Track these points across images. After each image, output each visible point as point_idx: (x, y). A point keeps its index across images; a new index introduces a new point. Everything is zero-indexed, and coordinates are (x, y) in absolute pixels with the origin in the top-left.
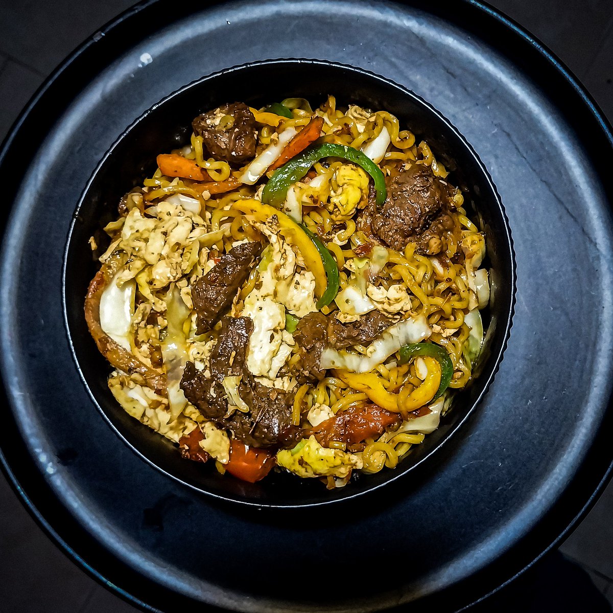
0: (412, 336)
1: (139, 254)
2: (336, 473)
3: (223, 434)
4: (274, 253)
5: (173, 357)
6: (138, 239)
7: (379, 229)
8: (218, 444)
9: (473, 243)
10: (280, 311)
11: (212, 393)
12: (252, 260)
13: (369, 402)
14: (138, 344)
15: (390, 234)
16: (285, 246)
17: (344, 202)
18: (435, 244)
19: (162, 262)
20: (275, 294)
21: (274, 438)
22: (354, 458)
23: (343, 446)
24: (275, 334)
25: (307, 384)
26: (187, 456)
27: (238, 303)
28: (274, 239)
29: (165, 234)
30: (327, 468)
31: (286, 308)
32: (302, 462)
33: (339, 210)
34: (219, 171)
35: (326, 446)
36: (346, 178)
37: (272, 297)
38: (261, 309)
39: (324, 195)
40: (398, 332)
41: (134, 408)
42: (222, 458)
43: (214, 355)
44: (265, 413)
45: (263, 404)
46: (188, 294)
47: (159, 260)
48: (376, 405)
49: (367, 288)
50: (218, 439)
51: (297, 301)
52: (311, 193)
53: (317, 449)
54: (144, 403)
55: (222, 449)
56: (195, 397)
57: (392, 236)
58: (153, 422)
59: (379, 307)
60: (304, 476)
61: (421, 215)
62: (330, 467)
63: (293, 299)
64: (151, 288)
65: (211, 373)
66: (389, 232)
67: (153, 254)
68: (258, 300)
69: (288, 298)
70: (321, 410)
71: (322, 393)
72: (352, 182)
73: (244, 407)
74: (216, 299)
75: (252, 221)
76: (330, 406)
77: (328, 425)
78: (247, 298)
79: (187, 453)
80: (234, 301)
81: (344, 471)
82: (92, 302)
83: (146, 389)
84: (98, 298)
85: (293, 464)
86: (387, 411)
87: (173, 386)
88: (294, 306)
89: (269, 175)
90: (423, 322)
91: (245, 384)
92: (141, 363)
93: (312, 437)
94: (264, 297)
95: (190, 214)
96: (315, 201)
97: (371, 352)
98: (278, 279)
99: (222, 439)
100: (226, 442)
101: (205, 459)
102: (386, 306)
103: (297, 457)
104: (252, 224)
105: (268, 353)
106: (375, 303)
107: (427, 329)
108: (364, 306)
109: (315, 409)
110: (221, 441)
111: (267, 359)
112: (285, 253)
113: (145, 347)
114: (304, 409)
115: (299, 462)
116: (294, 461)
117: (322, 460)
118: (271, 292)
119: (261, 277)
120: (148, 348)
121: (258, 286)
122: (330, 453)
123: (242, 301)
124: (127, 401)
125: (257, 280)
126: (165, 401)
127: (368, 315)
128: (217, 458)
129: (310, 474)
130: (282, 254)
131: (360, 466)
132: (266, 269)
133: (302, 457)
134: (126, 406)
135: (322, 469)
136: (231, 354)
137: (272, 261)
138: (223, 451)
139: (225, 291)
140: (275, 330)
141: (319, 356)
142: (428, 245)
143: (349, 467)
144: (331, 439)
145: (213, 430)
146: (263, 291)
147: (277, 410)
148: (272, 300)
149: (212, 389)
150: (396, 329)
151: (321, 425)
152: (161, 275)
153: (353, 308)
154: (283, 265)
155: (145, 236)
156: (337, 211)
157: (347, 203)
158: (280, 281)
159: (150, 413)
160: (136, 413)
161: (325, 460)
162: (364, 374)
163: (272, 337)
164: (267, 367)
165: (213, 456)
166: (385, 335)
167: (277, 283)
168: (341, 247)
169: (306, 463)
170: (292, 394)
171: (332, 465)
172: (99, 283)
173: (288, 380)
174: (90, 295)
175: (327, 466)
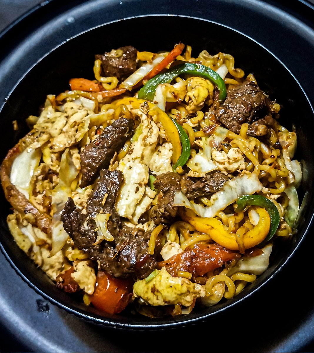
0: (247, 188)
1: (47, 130)
2: (182, 301)
3: (91, 271)
4: (144, 127)
5: (60, 201)
6: (47, 122)
7: (221, 115)
8: (86, 277)
9: (288, 138)
10: (145, 171)
11: (86, 226)
12: (128, 131)
13: (212, 242)
14: (35, 193)
15: (229, 120)
16: (153, 123)
17: (196, 95)
18: (262, 129)
19: (62, 135)
20: (142, 157)
21: (132, 266)
22: (198, 287)
23: (190, 275)
24: (140, 187)
25: (162, 224)
26: (60, 286)
27: (114, 163)
28: (144, 117)
29: (67, 117)
30: (175, 296)
31: (149, 169)
32: (154, 290)
33: (192, 101)
34: (110, 83)
35: (175, 276)
36: (198, 83)
37: (139, 160)
38: (131, 168)
39: (182, 94)
40: (236, 185)
41: (24, 241)
42: (88, 289)
43: (91, 197)
44: (127, 245)
45: (126, 239)
46: (77, 158)
47: (60, 134)
48: (217, 244)
49: (211, 152)
50: (88, 273)
51: (158, 164)
52: (173, 90)
53: (167, 278)
54: (33, 240)
55: (89, 282)
56: (72, 229)
57: (230, 122)
58: (37, 258)
59: (221, 167)
60: (155, 303)
61: (251, 109)
62: (178, 294)
63: (155, 162)
64: (51, 151)
65: (87, 211)
66: (228, 118)
67: (56, 129)
68: (129, 161)
69: (152, 161)
70: (172, 247)
71: (174, 233)
72: (202, 85)
73: (110, 237)
74: (98, 157)
75: (130, 109)
76: (180, 244)
77: (178, 259)
78: (121, 160)
79: (61, 284)
80: (111, 163)
81: (188, 300)
82: (7, 164)
83: (36, 230)
84: (11, 161)
85: (147, 292)
86: (227, 249)
87: (56, 226)
88: (156, 167)
89: (145, 82)
90: (255, 179)
91: (113, 222)
92: (35, 207)
93: (164, 268)
94: (134, 159)
95: (86, 109)
96: (176, 97)
97: (214, 200)
98: (145, 145)
99: (90, 274)
100: (93, 277)
101: (74, 289)
102: (226, 165)
103: (151, 285)
104: (130, 110)
105: (133, 201)
106: (217, 164)
107: (258, 185)
108: (209, 167)
109: (167, 245)
110: (89, 276)
111: (133, 205)
112: (152, 128)
113: (40, 197)
114: (158, 242)
115: (151, 290)
116: (148, 289)
117: (171, 287)
118: (139, 155)
119: (133, 146)
120: (42, 197)
121: (130, 152)
122: (179, 281)
123: (116, 162)
124: (19, 235)
125: (130, 147)
126: (49, 241)
127: (212, 173)
128: (84, 289)
129: (161, 302)
130: (150, 129)
131: (203, 294)
132: (137, 140)
133: (154, 285)
134: (18, 239)
135: (171, 296)
136: (104, 196)
137: (142, 133)
138: (90, 284)
139: (105, 151)
140: (140, 184)
141: (173, 197)
142: (257, 130)
143: (193, 295)
144: (179, 270)
145: (84, 266)
146: (133, 156)
147: (136, 243)
148: (139, 162)
149: (86, 223)
150: (234, 181)
151: (172, 258)
152: (60, 143)
153: (201, 169)
154: (150, 136)
155: (53, 121)
156: (191, 103)
157: (199, 96)
158: (147, 147)
159: (36, 249)
160: (25, 247)
161: (173, 288)
162: (209, 219)
163: (137, 190)
164: (132, 211)
165: (82, 287)
166: (226, 187)
167: (144, 149)
168: (193, 128)
169: (158, 291)
170: (150, 233)
171: (179, 293)
172: (14, 152)
173: (147, 226)
174: (6, 158)
175: (175, 293)
